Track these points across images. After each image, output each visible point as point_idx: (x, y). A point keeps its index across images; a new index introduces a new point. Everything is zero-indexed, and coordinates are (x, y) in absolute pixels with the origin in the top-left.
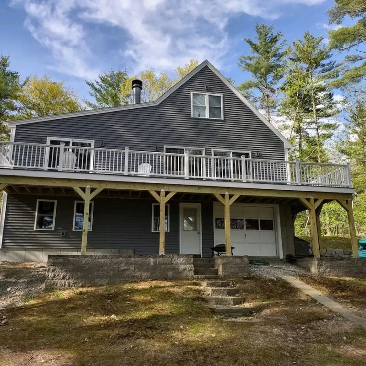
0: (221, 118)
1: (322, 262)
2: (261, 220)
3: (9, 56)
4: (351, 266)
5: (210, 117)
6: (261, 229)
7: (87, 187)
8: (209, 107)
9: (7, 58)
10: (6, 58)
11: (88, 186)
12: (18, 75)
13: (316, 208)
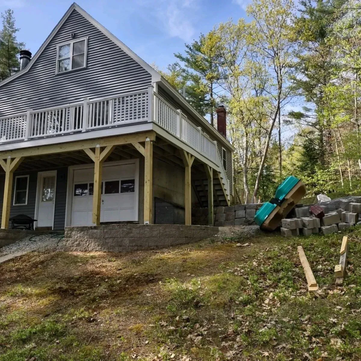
0: (84, 66)
1: (71, 233)
2: (122, 181)
4: (106, 236)
5: (72, 69)
6: (121, 192)
8: (73, 57)
13: (101, 160)
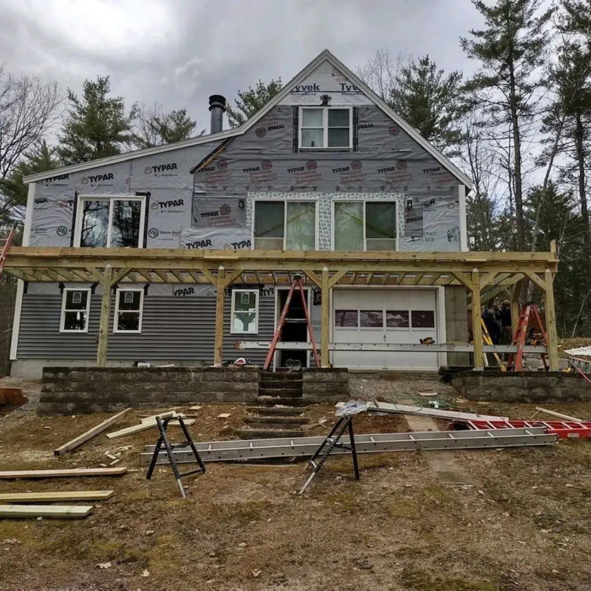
0: (349, 146)
2: (413, 312)
3: (108, 77)
5: (329, 146)
6: (413, 326)
7: (107, 266)
8: (329, 129)
9: (107, 80)
10: (104, 80)
11: (109, 266)
12: (122, 102)
13: (481, 288)
